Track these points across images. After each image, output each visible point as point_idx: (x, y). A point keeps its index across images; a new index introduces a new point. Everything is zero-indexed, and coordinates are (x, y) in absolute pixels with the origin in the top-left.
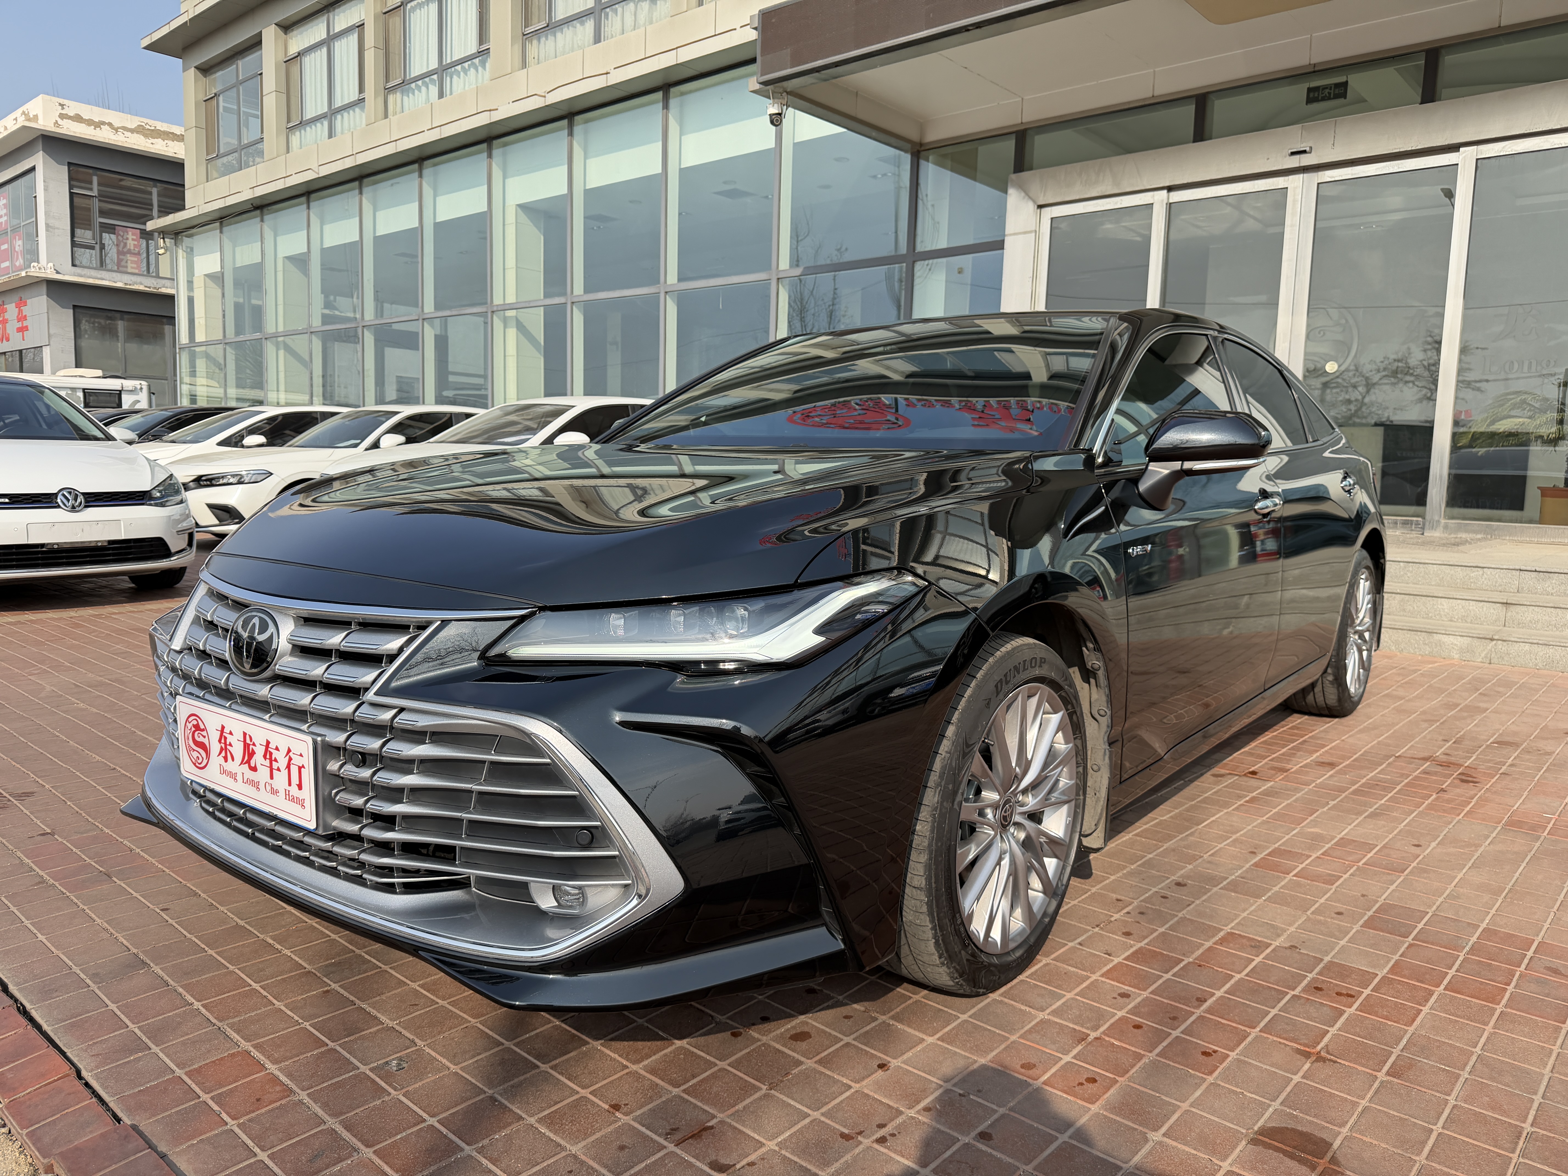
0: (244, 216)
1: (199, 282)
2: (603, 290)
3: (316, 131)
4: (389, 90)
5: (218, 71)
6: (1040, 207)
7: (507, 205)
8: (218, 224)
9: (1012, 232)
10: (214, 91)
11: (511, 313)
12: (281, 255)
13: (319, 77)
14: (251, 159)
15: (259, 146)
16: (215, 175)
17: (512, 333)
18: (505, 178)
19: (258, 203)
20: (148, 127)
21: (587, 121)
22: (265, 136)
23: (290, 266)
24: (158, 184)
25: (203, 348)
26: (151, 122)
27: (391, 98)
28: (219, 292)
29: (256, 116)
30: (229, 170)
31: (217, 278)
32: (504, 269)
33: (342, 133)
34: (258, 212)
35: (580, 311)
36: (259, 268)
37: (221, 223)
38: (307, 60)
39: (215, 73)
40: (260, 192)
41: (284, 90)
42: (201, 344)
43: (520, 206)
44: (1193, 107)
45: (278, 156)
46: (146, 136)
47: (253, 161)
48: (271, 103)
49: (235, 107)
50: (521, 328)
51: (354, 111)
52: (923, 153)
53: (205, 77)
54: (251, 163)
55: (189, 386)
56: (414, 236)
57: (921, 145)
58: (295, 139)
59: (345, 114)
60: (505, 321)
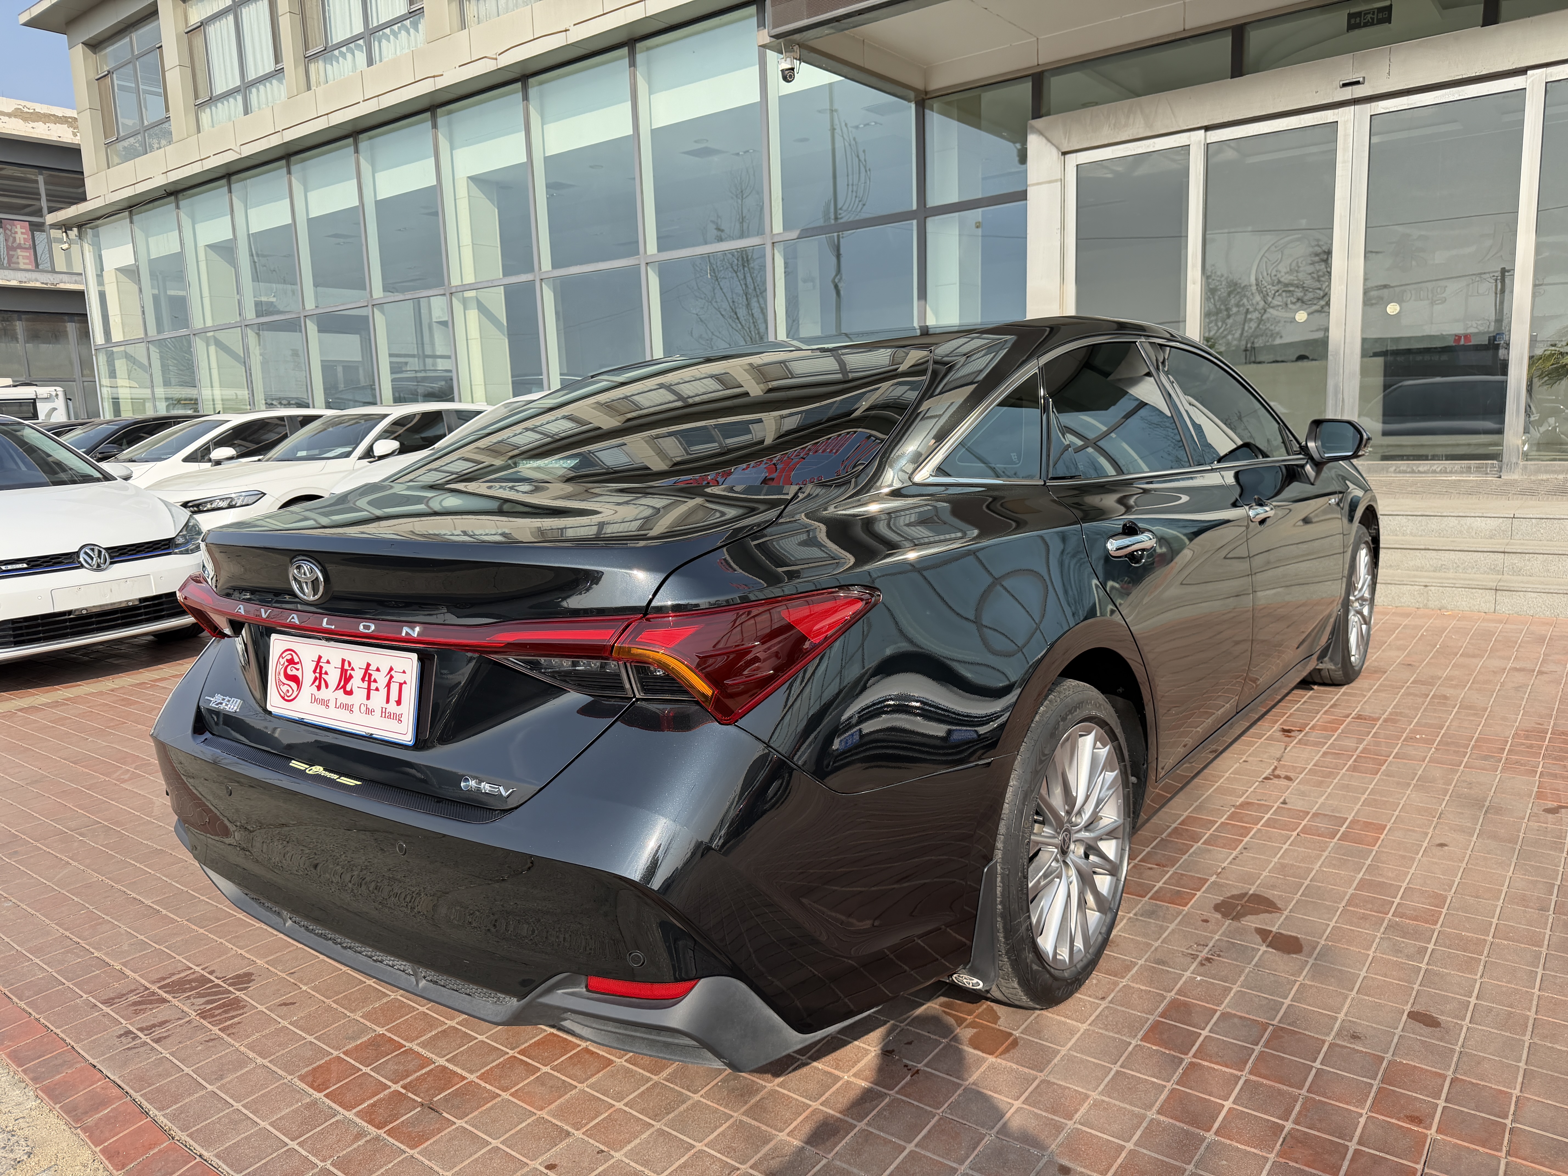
0: (156, 203)
1: (109, 276)
2: (576, 264)
3: (229, 107)
4: (309, 59)
5: (109, 46)
6: (1064, 154)
7: (456, 178)
8: (127, 213)
9: (1035, 182)
10: (106, 68)
11: (472, 294)
12: (201, 243)
13: (227, 47)
14: (155, 141)
15: (166, 125)
16: (116, 160)
17: (473, 315)
18: (452, 149)
19: (172, 189)
20: (26, 110)
21: (541, 83)
22: (171, 114)
23: (213, 255)
24: (44, 172)
25: (122, 348)
26: (29, 104)
27: (312, 67)
28: (136, 288)
29: (159, 95)
30: (131, 155)
31: (131, 273)
32: (459, 247)
33: (259, 108)
34: (173, 198)
35: (549, 288)
36: (179, 258)
37: (131, 212)
38: (212, 30)
39: (105, 48)
40: (174, 176)
41: (188, 64)
42: (118, 344)
43: (471, 178)
44: (1229, 40)
45: (188, 136)
46: (25, 120)
47: (159, 143)
48: (175, 79)
49: (133, 85)
50: (482, 309)
51: (271, 84)
52: (928, 102)
53: (95, 53)
54: (156, 146)
55: (109, 389)
56: (354, 215)
57: (926, 93)
58: (205, 117)
59: (261, 87)
60: (465, 302)
